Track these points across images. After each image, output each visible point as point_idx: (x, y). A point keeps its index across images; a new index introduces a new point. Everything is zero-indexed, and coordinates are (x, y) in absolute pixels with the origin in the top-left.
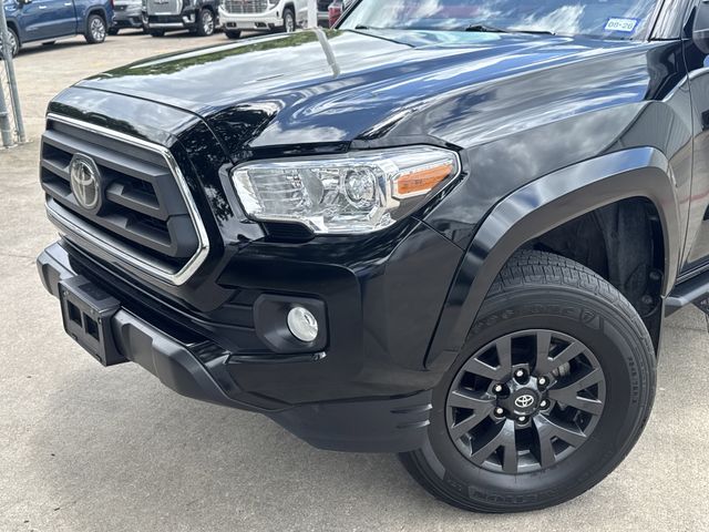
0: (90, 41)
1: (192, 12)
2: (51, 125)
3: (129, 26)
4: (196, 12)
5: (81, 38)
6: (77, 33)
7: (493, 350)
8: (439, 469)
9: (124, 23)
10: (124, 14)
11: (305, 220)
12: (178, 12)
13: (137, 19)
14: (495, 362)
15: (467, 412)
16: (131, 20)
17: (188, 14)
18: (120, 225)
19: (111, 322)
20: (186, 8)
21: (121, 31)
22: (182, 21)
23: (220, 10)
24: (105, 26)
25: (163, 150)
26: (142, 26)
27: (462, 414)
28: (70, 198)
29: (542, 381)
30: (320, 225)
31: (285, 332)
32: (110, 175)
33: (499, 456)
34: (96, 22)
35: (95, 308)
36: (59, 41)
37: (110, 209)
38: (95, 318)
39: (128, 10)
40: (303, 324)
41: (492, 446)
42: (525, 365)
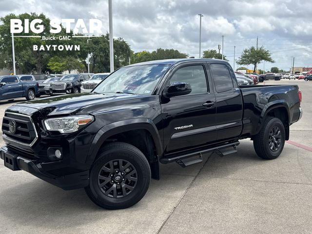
0: (28, 99)
1: (70, 89)
2: (6, 115)
3: (45, 94)
4: (72, 89)
5: (25, 98)
6: (23, 97)
7: (109, 164)
8: (96, 196)
9: (43, 93)
10: (42, 89)
11: (59, 130)
12: (64, 89)
13: (48, 91)
14: (110, 168)
15: (103, 181)
16: (46, 92)
17: (69, 90)
18: (19, 136)
19: (15, 159)
20: (68, 87)
21: (41, 96)
22: (66, 92)
23: (81, 88)
24: (35, 94)
25: (30, 117)
26: (50, 94)
27: (102, 181)
28: (9, 132)
29: (123, 173)
30: (62, 131)
31: (54, 155)
32: (18, 124)
33: (112, 193)
34: (31, 92)
35: (12, 156)
36: (15, 99)
37: (17, 132)
38: (12, 159)
39: (45, 88)
40: (58, 154)
41: (110, 190)
42: (118, 169)
